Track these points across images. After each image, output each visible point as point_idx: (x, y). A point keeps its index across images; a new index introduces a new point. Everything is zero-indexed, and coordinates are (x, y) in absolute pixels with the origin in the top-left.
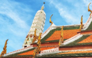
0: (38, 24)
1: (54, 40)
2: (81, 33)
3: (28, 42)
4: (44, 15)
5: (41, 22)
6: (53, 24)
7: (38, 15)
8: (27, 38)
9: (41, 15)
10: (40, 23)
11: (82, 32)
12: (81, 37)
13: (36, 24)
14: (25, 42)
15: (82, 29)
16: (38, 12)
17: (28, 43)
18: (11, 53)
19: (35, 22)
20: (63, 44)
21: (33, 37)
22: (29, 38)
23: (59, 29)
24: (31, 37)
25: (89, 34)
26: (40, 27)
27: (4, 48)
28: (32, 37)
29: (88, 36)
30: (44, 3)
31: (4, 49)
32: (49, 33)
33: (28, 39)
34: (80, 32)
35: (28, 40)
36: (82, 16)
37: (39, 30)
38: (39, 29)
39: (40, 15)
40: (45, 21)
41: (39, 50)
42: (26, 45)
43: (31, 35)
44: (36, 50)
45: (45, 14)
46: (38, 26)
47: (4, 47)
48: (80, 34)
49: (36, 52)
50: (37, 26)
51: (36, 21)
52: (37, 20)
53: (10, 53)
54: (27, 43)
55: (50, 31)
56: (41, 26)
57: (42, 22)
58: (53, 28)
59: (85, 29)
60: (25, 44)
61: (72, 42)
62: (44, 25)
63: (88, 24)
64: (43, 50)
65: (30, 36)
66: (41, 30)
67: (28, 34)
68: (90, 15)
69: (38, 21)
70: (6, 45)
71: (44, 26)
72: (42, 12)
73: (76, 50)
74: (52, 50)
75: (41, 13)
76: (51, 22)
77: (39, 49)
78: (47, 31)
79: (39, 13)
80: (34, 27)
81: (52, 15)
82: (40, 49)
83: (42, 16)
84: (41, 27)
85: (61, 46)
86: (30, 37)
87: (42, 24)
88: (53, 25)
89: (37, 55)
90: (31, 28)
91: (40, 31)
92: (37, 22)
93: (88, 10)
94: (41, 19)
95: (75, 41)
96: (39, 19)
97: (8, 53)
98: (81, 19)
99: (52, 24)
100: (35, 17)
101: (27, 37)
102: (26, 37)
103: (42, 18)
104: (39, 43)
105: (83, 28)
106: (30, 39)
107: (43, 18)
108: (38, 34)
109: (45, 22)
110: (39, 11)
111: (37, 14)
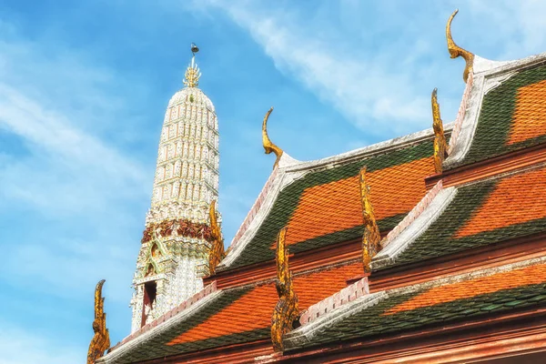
0: (185, 165)
1: (312, 235)
2: (445, 179)
3: (156, 260)
4: (209, 110)
5: (198, 148)
6: (285, 156)
7: (175, 117)
8: (149, 244)
9: (194, 114)
10: (197, 155)
11: (448, 174)
12: (451, 198)
13: (177, 164)
14: (144, 264)
15: (446, 155)
16: (171, 101)
17: (159, 268)
18: (131, 342)
19: (171, 154)
20: (387, 256)
21: (175, 233)
22: (160, 240)
23: (318, 177)
24: (166, 232)
25: (488, 175)
26: (197, 174)
27: (94, 323)
28: (170, 233)
29: (488, 188)
30: (195, 50)
31: (96, 329)
32: (275, 206)
33: (155, 246)
34: (439, 173)
35: (157, 251)
36: (435, 92)
37: (196, 194)
38: (197, 187)
39: (188, 115)
40: (216, 141)
41: (294, 313)
42: (150, 278)
43: (165, 222)
44: (279, 316)
45: (210, 103)
46: (191, 174)
47: (94, 320)
48: (439, 183)
49: (285, 325)
50: (184, 172)
51: (175, 150)
52: (179, 145)
53: (127, 341)
54: (151, 266)
55: (279, 197)
56: (204, 167)
57: (205, 148)
58: (290, 179)
59: (460, 156)
60: (143, 273)
61: (421, 238)
62: (217, 159)
63: (465, 124)
64: (311, 308)
65: (159, 230)
66: (208, 189)
67: (148, 220)
68: (466, 77)
69: (186, 146)
70: (99, 307)
71: (217, 166)
72: (192, 100)
73: (458, 277)
74: (346, 298)
75: (189, 102)
76: (270, 150)
77: (291, 307)
78: (263, 198)
79: (182, 108)
80: (172, 183)
81: (270, 112)
82: (297, 305)
83: (199, 118)
84: (207, 174)
85: (378, 267)
86: (163, 234)
87: (204, 156)
88: (287, 161)
89: (289, 336)
90: (159, 190)
91: (203, 196)
92: (179, 152)
93: (451, 51)
94: (198, 133)
95: (433, 226)
96: (185, 136)
97: (119, 344)
98: (434, 108)
99: (279, 156)
100: (165, 130)
101: (147, 237)
102: (142, 236)
103: (199, 128)
104: (285, 279)
105: (449, 152)
106: (162, 247)
107: (205, 129)
108: (195, 211)
109: (216, 145)
110: (178, 97)
111: (168, 112)
